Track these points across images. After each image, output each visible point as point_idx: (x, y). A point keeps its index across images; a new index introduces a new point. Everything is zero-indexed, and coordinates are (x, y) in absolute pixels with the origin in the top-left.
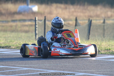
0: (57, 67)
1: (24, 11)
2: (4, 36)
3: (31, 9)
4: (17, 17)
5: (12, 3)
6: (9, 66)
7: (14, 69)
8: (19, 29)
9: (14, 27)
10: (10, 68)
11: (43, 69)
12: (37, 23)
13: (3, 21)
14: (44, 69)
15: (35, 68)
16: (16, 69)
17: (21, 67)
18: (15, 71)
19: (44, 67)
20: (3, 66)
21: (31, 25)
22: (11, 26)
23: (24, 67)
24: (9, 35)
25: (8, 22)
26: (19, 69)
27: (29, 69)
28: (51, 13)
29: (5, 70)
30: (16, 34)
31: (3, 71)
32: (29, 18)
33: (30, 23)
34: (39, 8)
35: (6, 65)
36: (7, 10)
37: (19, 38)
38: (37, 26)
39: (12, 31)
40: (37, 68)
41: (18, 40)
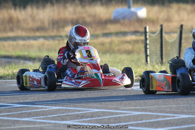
0: (191, 110)
1: (124, 18)
3: (135, 14)
5: (102, 4)
6: (107, 109)
7: (116, 114)
10: (110, 112)
11: (166, 113)
12: (148, 37)
14: (169, 113)
15: (153, 112)
16: (121, 113)
17: (128, 110)
18: (119, 117)
19: (168, 110)
20: (98, 108)
21: (137, 42)
23: (133, 111)
26: (126, 113)
27: (142, 114)
28: (169, 20)
29: (102, 116)
31: (99, 117)
32: (132, 29)
33: (133, 37)
34: (148, 12)
35: (103, 107)
38: (148, 42)
40: (156, 111)
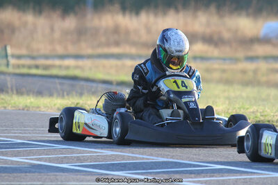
2: (226, 94)
4: (260, 50)
5: (248, 15)
8: (264, 79)
9: (251, 74)
13: (224, 59)
22: (244, 72)
24: (238, 93)
25: (236, 60)
30: (256, 90)
36: (236, 31)
37: (263, 100)
39: (247, 83)
41: (259, 105)
